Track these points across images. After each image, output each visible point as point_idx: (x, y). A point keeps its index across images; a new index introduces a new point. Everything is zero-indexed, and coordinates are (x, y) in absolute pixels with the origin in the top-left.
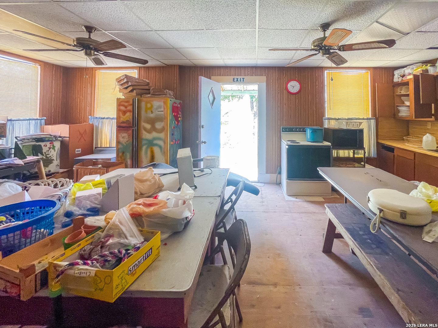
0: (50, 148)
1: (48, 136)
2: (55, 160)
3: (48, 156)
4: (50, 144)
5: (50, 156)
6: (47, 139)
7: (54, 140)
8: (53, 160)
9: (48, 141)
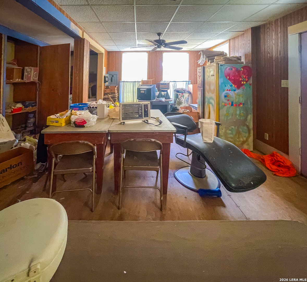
0: (181, 96)
1: (181, 90)
2: (184, 103)
3: (180, 100)
4: (182, 94)
5: (181, 101)
6: (180, 91)
7: (183, 92)
8: (183, 103)
9: (181, 92)
